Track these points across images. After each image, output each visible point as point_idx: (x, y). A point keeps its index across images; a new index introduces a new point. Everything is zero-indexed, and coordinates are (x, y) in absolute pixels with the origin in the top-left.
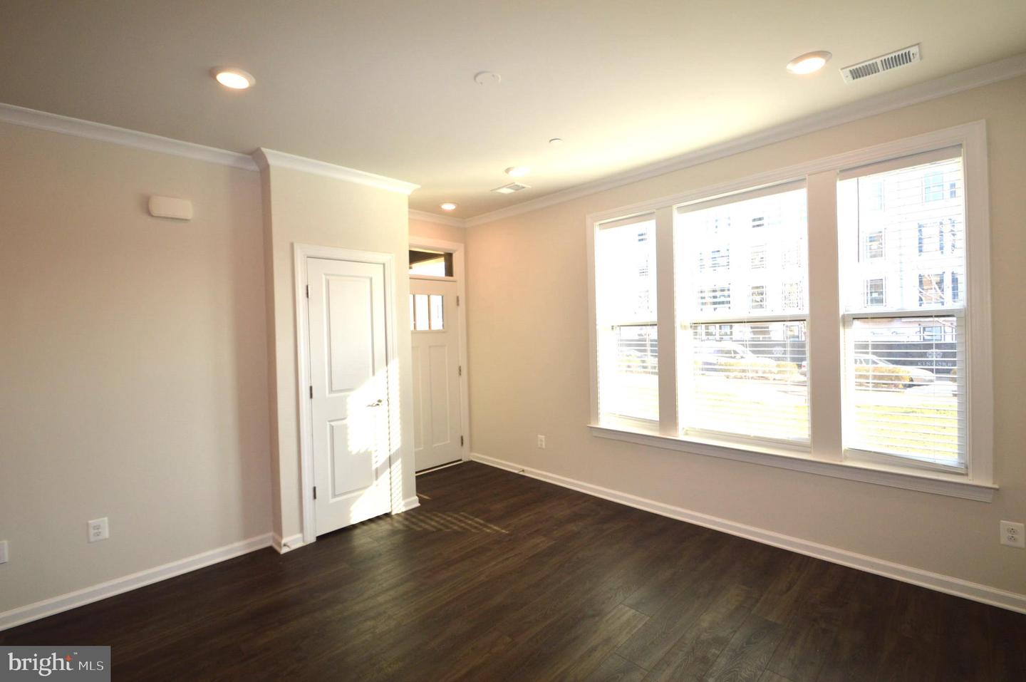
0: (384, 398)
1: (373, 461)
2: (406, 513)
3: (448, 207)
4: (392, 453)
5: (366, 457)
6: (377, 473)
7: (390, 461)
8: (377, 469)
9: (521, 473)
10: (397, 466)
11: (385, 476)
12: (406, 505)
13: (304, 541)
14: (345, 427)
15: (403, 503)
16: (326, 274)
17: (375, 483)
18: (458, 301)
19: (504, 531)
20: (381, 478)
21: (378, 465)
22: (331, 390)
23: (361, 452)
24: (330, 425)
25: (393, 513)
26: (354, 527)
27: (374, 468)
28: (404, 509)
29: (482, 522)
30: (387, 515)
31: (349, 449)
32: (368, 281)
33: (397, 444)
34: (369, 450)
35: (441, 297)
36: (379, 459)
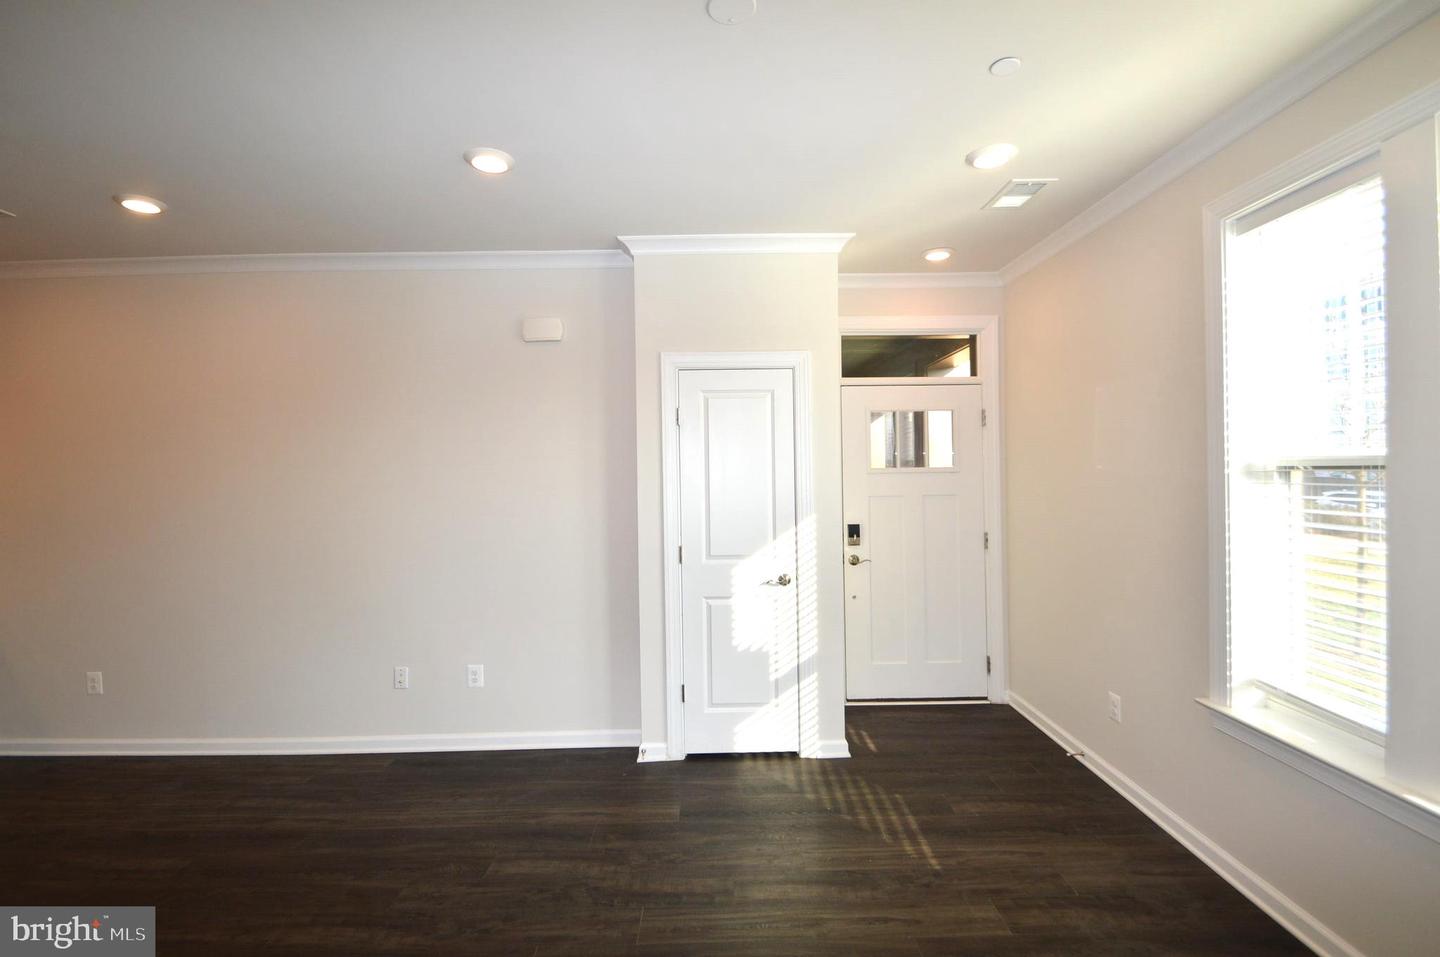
0: (791, 575)
1: (772, 669)
2: (822, 762)
3: (938, 256)
4: (802, 660)
5: (760, 659)
6: (778, 687)
7: (799, 673)
8: (777, 681)
9: (1078, 758)
10: (810, 683)
11: (789, 695)
12: (822, 748)
13: (667, 755)
14: (728, 610)
15: (820, 743)
16: (703, 391)
17: (774, 701)
18: (984, 418)
19: (933, 862)
20: (783, 697)
21: (779, 675)
22: (709, 555)
23: (752, 650)
24: (707, 603)
25: (802, 756)
26: (741, 757)
27: (772, 678)
28: (820, 755)
29: (914, 826)
30: (794, 755)
31: (734, 643)
32: (769, 396)
33: (810, 648)
34: (764, 650)
35: (950, 413)
36: (782, 665)
